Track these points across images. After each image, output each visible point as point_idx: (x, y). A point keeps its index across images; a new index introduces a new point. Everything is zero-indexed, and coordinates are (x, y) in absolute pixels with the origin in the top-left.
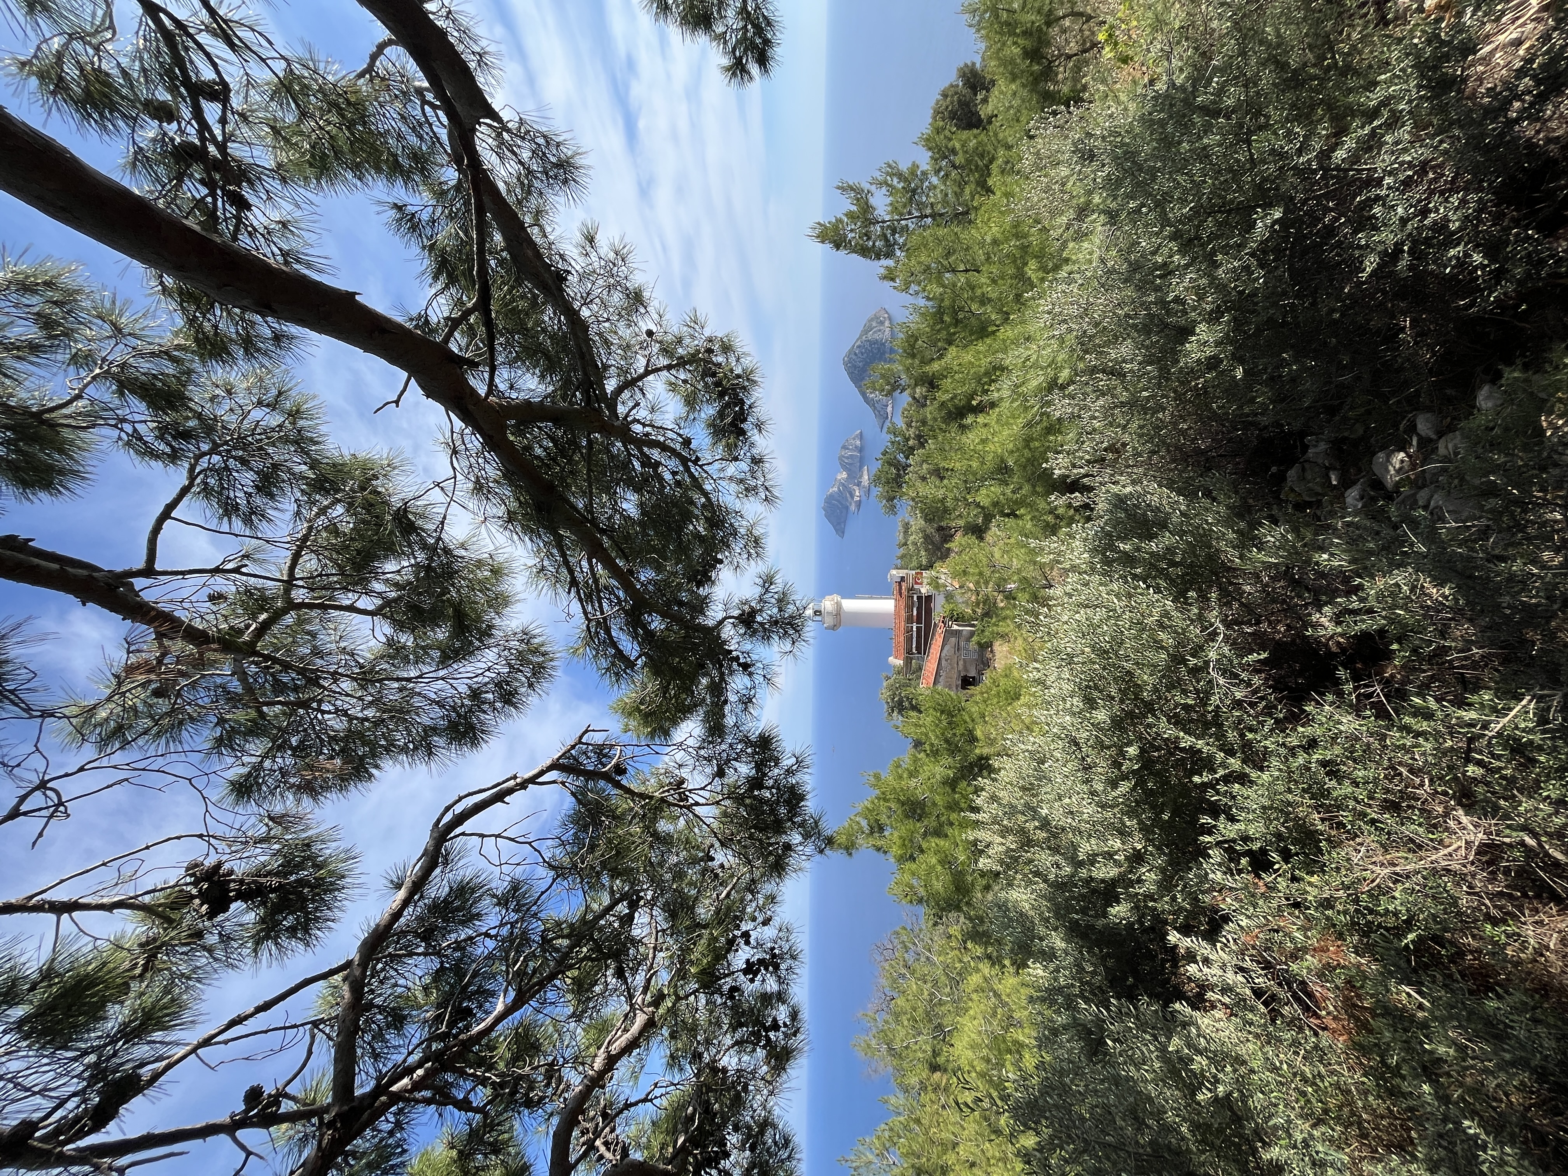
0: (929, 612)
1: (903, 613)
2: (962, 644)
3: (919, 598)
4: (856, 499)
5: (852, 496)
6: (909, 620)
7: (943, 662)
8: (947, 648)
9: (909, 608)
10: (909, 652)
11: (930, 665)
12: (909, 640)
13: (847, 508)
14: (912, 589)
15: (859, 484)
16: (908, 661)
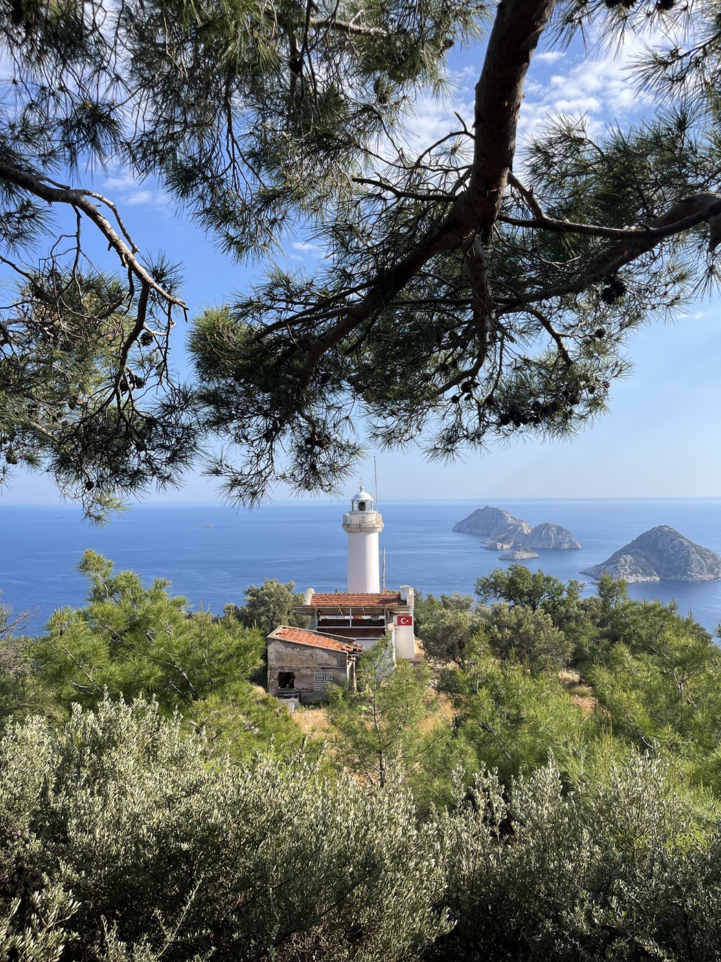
0: (365, 634)
1: (365, 603)
2: (330, 672)
3: (382, 622)
4: (499, 545)
5: (503, 540)
6: (357, 611)
7: (309, 651)
8: (326, 655)
9: (369, 611)
10: (320, 612)
11: (304, 637)
12: (334, 612)
13: (488, 535)
14: (392, 614)
15: (515, 548)
16: (310, 611)
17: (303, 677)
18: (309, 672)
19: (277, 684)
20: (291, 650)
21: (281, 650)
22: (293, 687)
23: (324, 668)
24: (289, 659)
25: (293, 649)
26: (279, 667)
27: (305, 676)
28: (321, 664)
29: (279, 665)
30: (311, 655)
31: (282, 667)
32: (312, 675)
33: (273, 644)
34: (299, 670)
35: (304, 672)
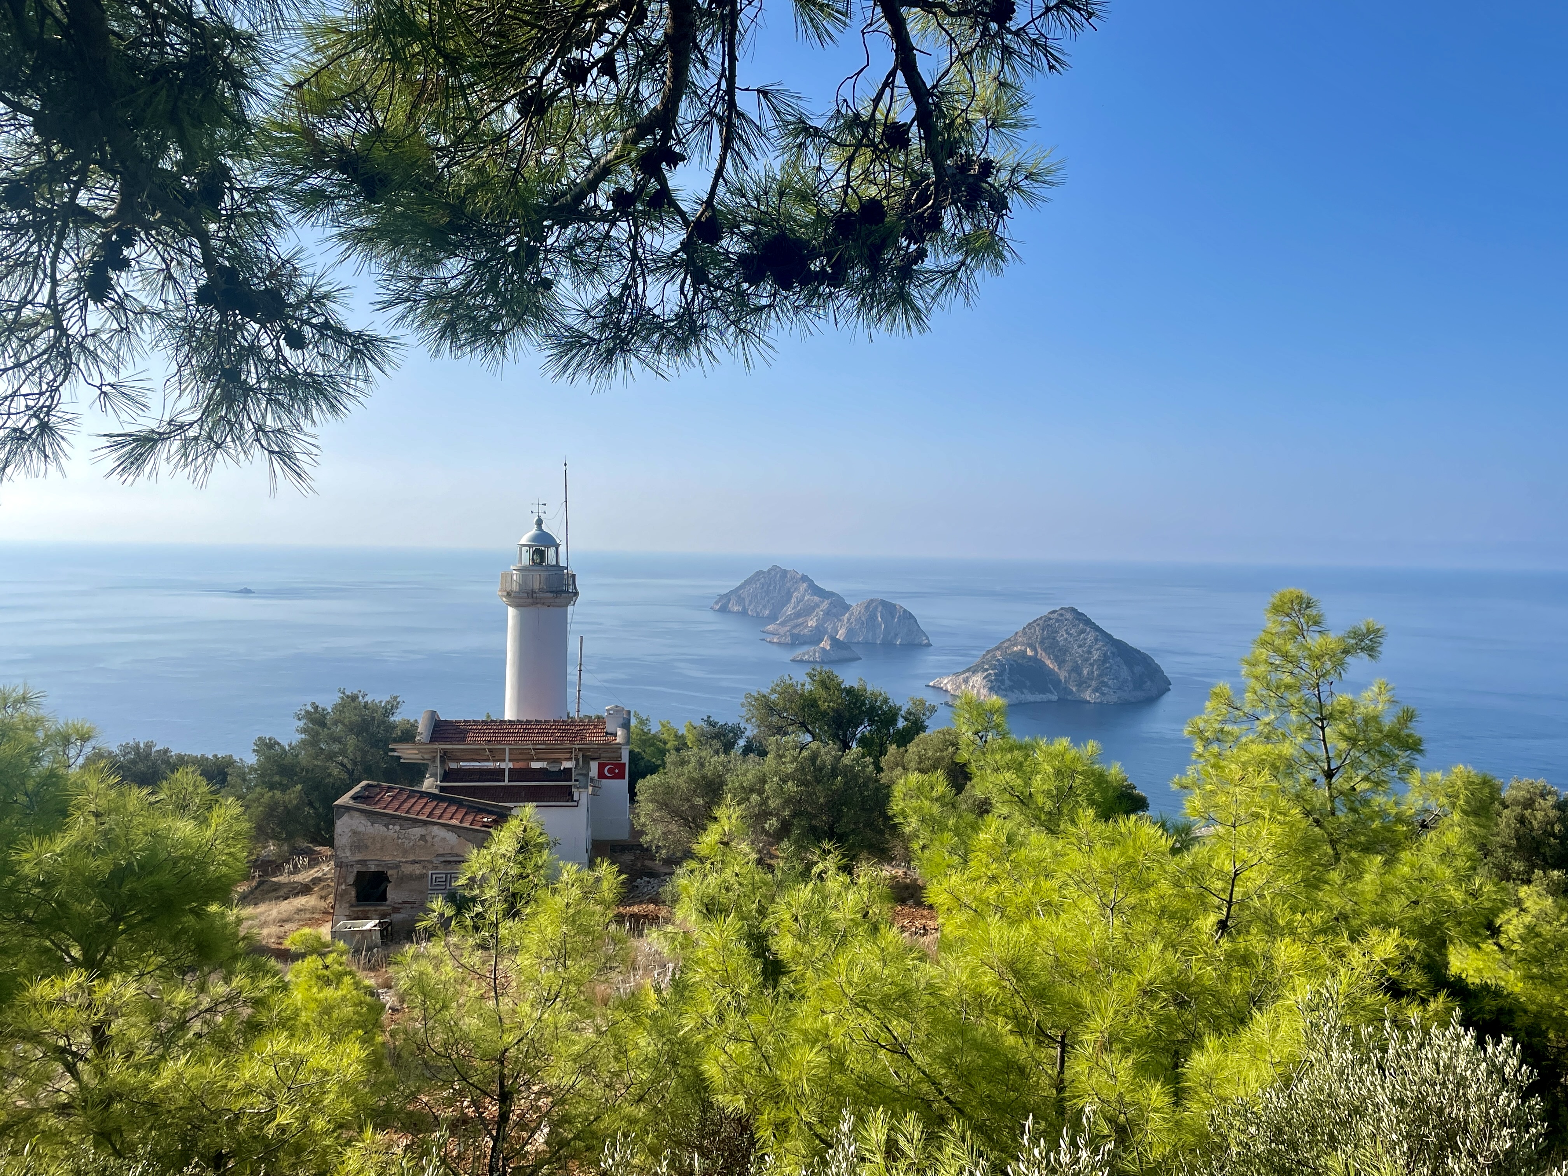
6: (521, 753)
7: (419, 831)
8: (452, 837)
9: (545, 752)
11: (410, 802)
17: (404, 879)
18: (417, 870)
19: (353, 893)
20: (382, 829)
21: (361, 829)
22: (385, 900)
23: (450, 862)
24: (379, 845)
25: (387, 826)
26: (359, 862)
27: (412, 878)
28: (442, 855)
29: (358, 857)
30: (423, 837)
31: (363, 862)
32: (422, 877)
33: (345, 818)
34: (397, 866)
35: (408, 869)
